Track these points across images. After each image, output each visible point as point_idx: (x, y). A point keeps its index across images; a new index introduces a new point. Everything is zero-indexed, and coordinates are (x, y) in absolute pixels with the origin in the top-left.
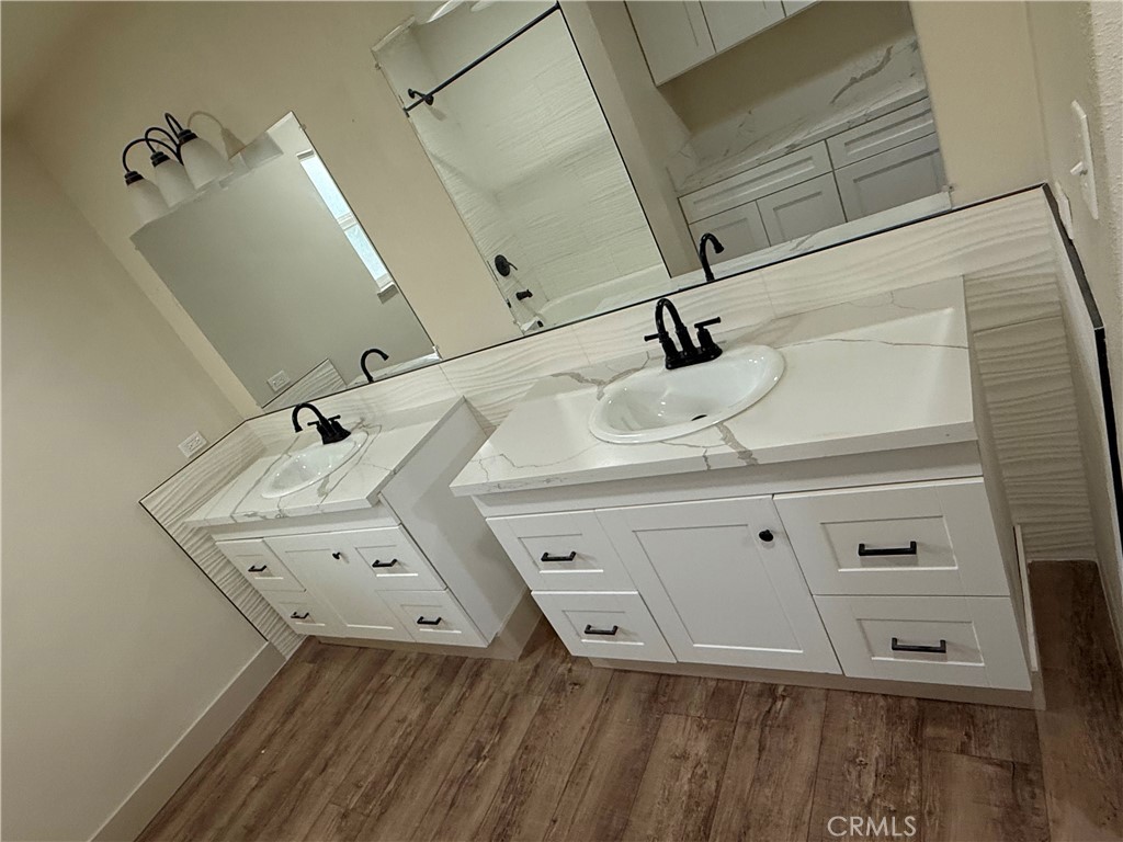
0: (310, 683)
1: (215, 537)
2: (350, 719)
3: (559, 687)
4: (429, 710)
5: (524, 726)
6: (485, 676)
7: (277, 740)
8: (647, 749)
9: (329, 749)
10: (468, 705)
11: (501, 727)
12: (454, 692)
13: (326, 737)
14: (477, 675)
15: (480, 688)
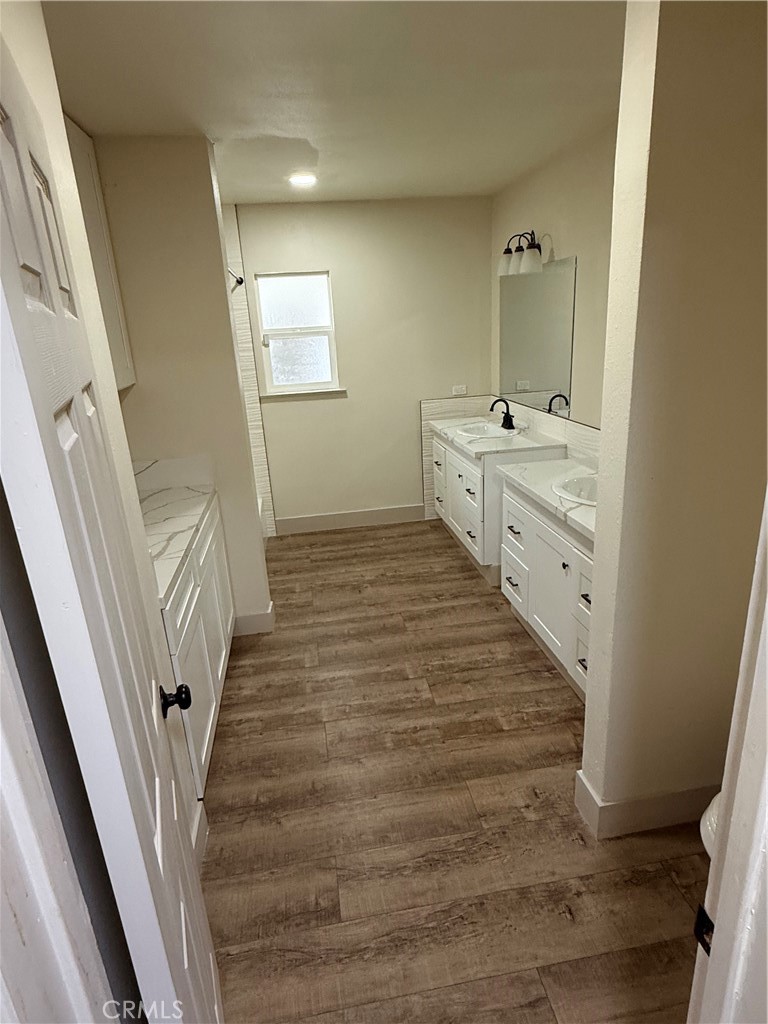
0: (423, 533)
1: (435, 438)
2: (419, 553)
3: (490, 604)
4: (443, 573)
5: (463, 603)
6: (474, 581)
7: (392, 540)
8: (485, 642)
9: (401, 556)
10: (455, 583)
11: (455, 597)
12: (458, 576)
13: (405, 552)
14: (472, 578)
15: (468, 582)
